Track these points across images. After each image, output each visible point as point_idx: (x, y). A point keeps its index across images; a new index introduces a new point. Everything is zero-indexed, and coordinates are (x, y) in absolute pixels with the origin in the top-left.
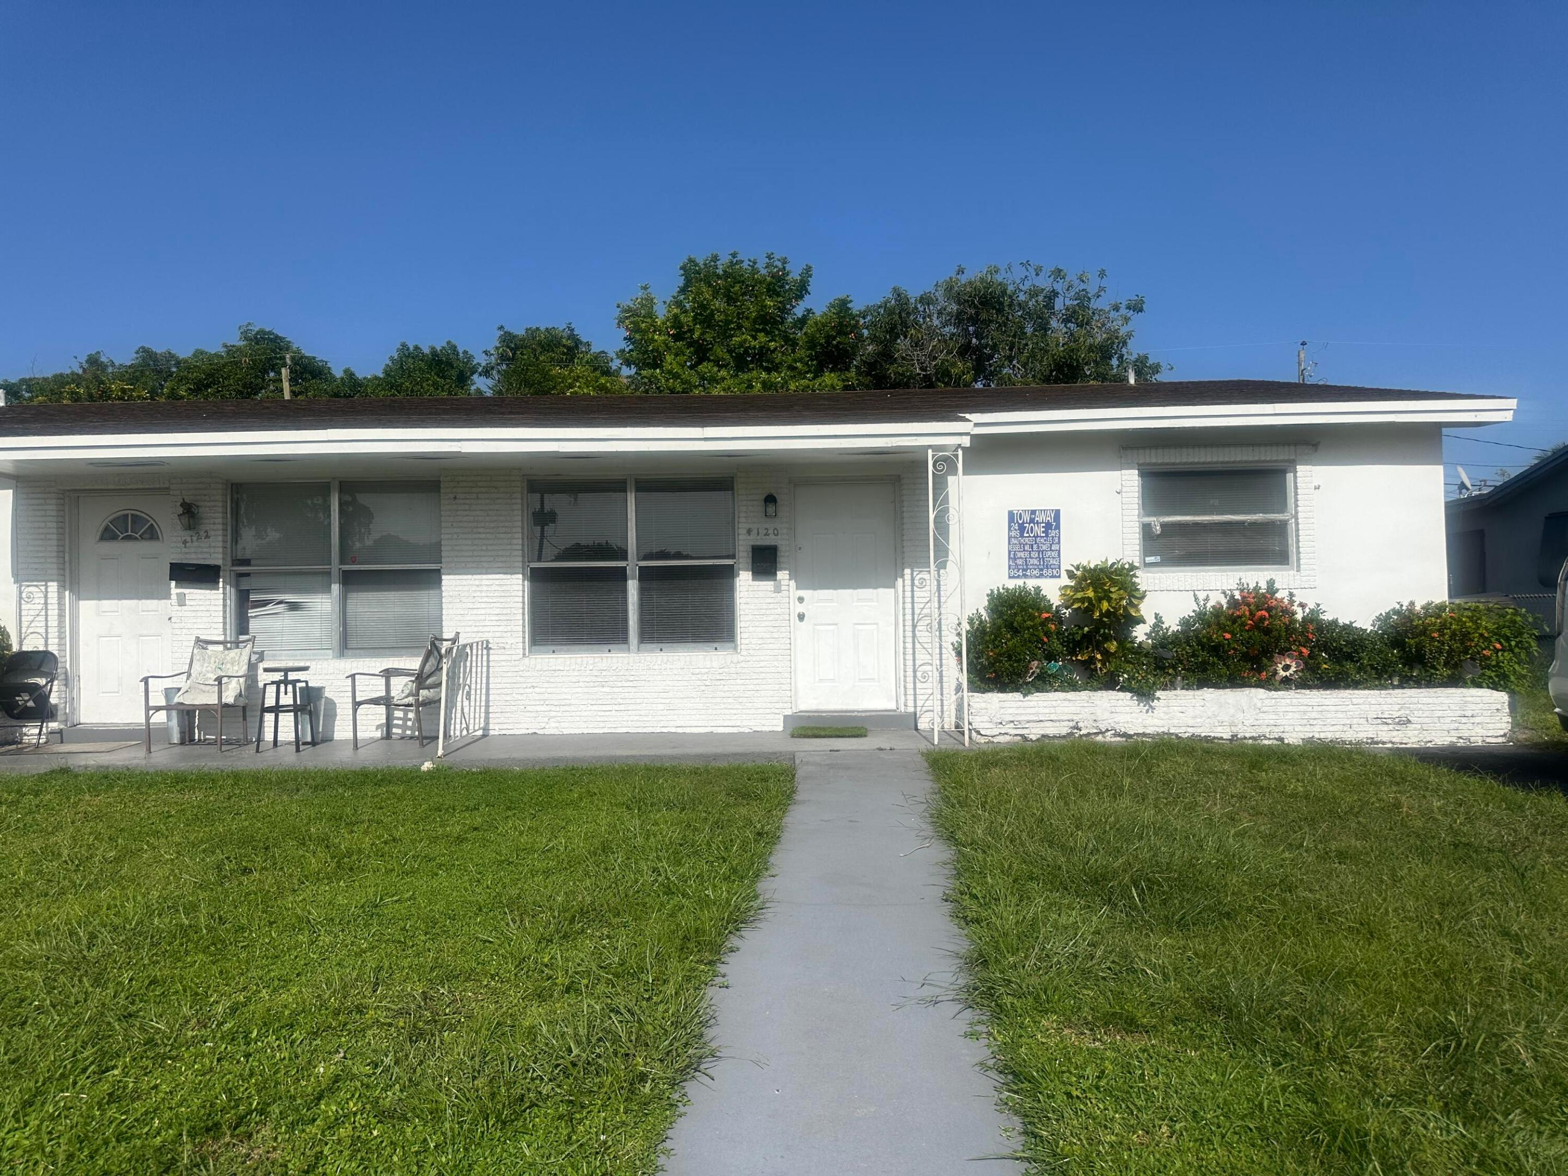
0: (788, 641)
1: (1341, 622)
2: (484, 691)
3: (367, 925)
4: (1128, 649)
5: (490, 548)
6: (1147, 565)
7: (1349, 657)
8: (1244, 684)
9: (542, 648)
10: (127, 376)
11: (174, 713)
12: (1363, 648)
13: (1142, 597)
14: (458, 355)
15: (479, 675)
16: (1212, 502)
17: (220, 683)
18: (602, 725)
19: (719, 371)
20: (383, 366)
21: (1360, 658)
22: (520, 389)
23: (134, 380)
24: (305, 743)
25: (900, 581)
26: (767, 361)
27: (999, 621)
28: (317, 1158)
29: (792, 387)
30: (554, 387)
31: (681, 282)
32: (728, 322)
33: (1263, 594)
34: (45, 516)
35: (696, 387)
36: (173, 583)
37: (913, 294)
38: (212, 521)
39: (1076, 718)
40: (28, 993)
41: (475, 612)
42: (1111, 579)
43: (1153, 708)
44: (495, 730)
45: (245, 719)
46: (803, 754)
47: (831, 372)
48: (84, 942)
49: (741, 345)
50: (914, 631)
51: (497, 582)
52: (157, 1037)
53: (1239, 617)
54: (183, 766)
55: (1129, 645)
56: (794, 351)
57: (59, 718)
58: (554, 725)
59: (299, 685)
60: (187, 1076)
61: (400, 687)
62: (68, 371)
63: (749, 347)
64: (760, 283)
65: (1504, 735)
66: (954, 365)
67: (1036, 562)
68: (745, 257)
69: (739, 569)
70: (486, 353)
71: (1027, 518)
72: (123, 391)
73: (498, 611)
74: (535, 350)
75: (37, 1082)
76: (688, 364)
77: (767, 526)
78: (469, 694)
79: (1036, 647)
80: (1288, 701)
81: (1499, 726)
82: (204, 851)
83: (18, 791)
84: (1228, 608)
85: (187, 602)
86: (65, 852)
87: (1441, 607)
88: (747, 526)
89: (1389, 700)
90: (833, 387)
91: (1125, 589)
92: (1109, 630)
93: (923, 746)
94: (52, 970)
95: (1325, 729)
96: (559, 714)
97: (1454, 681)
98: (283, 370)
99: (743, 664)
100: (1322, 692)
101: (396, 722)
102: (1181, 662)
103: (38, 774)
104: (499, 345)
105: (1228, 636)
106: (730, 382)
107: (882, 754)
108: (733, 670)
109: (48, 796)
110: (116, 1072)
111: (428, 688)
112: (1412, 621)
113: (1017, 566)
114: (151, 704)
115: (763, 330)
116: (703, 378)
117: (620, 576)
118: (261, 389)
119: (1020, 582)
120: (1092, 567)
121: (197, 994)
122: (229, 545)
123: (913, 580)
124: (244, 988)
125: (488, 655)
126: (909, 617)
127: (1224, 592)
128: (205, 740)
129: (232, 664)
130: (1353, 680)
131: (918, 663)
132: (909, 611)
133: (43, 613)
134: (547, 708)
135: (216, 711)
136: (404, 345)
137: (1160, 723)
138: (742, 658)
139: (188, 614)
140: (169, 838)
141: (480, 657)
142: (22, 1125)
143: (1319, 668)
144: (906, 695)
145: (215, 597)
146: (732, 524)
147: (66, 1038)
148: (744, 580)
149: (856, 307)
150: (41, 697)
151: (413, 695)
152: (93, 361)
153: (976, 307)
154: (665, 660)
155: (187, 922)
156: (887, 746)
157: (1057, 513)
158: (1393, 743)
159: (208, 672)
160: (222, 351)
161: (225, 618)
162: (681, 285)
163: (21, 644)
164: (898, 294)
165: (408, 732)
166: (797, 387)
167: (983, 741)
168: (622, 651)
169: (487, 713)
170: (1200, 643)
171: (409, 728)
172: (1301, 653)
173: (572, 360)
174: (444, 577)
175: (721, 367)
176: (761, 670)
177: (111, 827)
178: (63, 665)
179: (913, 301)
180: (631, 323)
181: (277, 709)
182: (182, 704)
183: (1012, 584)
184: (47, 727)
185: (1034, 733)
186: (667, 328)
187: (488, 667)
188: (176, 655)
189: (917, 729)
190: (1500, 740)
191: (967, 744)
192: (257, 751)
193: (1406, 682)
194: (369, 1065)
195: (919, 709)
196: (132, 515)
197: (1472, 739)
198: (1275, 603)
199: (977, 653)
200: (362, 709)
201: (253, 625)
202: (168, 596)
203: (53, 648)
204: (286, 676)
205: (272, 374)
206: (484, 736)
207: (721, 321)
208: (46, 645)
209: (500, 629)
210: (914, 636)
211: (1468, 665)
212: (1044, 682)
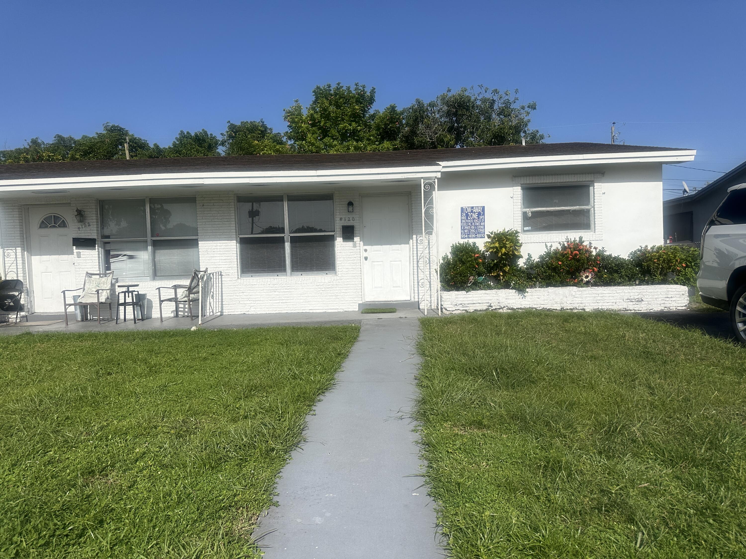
0: (360, 270)
1: (613, 256)
2: (220, 295)
3: (161, 394)
4: (514, 270)
5: (220, 228)
6: (524, 231)
7: (616, 272)
8: (567, 285)
9: (246, 275)
10: (51, 149)
11: (78, 307)
12: (623, 267)
13: (520, 246)
14: (208, 136)
15: (217, 288)
16: (555, 201)
17: (98, 293)
18: (275, 309)
19: (333, 141)
20: (172, 142)
21: (621, 272)
22: (238, 152)
23: (54, 151)
24: (139, 320)
25: (411, 241)
26: (357, 136)
27: (456, 259)
28: (134, 482)
29: (369, 149)
30: (254, 151)
31: (314, 98)
32: (337, 117)
33: (577, 243)
34: (14, 217)
35: (323, 149)
36: (74, 247)
37: (426, 102)
38: (91, 218)
39: (490, 302)
40: (14, 424)
41: (215, 258)
42: (506, 238)
43: (525, 296)
44: (226, 312)
45: (110, 309)
46: (365, 320)
47: (387, 141)
48: (37, 403)
49: (344, 128)
50: (417, 264)
51: (224, 244)
52: (69, 439)
53: (566, 254)
54: (82, 330)
55: (515, 268)
56: (369, 131)
57: (25, 310)
58: (253, 310)
59: (134, 293)
60: (81, 453)
61: (181, 293)
62: (22, 147)
63: (348, 129)
64: (353, 98)
65: (686, 306)
66: (446, 136)
67: (474, 231)
68: (345, 85)
69: (337, 237)
70: (222, 134)
71: (469, 210)
72: (49, 156)
73: (225, 258)
74: (246, 132)
75: (17, 457)
76: (319, 138)
77: (349, 216)
78: (213, 296)
79: (473, 270)
80: (587, 292)
81: (683, 302)
82: (91, 366)
83: (8, 342)
84: (562, 250)
85: (81, 256)
86: (29, 367)
87: (660, 248)
88: (339, 216)
89: (633, 291)
90: (388, 148)
91: (513, 242)
92: (506, 261)
93: (420, 315)
94: (24, 415)
95: (604, 304)
96: (255, 305)
97: (664, 282)
98: (125, 145)
99: (339, 281)
100: (603, 287)
101: (180, 309)
102: (539, 275)
103: (16, 335)
104: (228, 130)
105: (560, 263)
106: (338, 147)
107: (401, 320)
108: (335, 283)
109: (21, 345)
110: (51, 453)
111: (194, 293)
112: (646, 254)
113: (465, 233)
114: (67, 303)
115: (354, 121)
116: (326, 145)
117: (281, 241)
118: (115, 154)
119: (466, 240)
120: (499, 232)
121: (86, 423)
122: (99, 229)
123: (417, 240)
124: (107, 420)
125: (221, 278)
126: (415, 258)
127: (560, 243)
128: (93, 319)
129: (104, 284)
130: (617, 282)
131: (420, 278)
132: (415, 255)
133: (15, 262)
134: (250, 302)
135: (97, 305)
136: (182, 132)
137: (528, 303)
138: (338, 278)
139: (82, 261)
140: (76, 361)
141: (217, 279)
142: (12, 473)
143: (602, 277)
144: (414, 293)
145: (94, 253)
146: (333, 215)
147: (30, 441)
148: (339, 242)
149: (399, 109)
150: (17, 301)
151: (187, 297)
152: (34, 142)
153: (455, 108)
154: (303, 279)
155: (82, 395)
156: (404, 316)
157: (484, 208)
158: (635, 310)
159: (93, 288)
160: (96, 136)
161: (99, 263)
162: (314, 100)
163: (6, 277)
164: (418, 101)
165: (186, 314)
166: (371, 149)
167: (448, 313)
168: (283, 275)
169: (222, 304)
170: (547, 266)
171: (186, 312)
172: (594, 270)
173: (263, 137)
174: (199, 242)
175: (334, 139)
176: (348, 283)
177: (50, 357)
178: (26, 286)
179: (426, 105)
180: (291, 118)
181: (125, 304)
182: (81, 303)
183: (462, 241)
184: (20, 314)
185: (471, 309)
186: (308, 120)
187: (222, 284)
188: (78, 280)
189: (419, 309)
190: (684, 308)
191: (440, 314)
192: (117, 323)
193: (642, 282)
194: (158, 447)
195: (420, 299)
196: (54, 216)
197: (671, 308)
198: (582, 247)
199: (446, 273)
200: (164, 304)
201: (113, 266)
202: (72, 253)
203: (21, 278)
204: (128, 289)
205: (120, 147)
206: (221, 315)
207: (334, 117)
208: (17, 277)
209: (227, 266)
210: (418, 266)
211: (670, 275)
212: (476, 286)
